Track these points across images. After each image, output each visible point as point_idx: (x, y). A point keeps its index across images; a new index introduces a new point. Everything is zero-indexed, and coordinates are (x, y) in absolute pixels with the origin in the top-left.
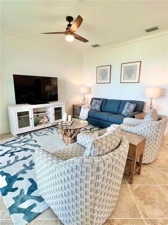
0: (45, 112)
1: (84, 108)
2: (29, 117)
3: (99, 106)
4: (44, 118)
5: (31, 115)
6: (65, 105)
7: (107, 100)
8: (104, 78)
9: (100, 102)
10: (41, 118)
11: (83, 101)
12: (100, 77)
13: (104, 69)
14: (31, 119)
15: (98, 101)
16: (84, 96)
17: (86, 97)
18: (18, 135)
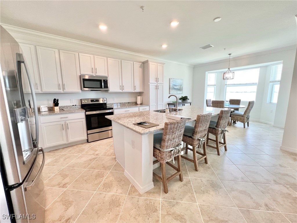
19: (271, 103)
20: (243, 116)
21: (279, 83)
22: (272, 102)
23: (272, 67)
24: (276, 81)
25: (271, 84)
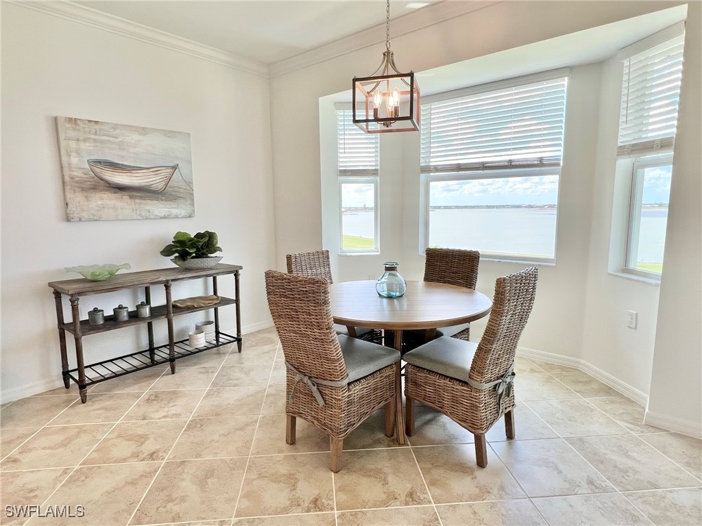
19: (626, 270)
20: (465, 383)
21: (669, 153)
22: (632, 266)
23: (626, 63)
24: (648, 147)
25: (624, 163)
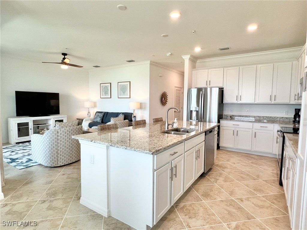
0: (46, 124)
1: (86, 120)
2: (28, 127)
3: (100, 119)
4: (45, 129)
5: (31, 126)
6: (66, 118)
7: (108, 112)
8: (106, 93)
9: (101, 115)
10: (41, 130)
11: (88, 115)
12: (103, 93)
13: (105, 86)
14: (31, 129)
15: (100, 114)
16: (89, 110)
17: (90, 111)
18: (16, 143)
